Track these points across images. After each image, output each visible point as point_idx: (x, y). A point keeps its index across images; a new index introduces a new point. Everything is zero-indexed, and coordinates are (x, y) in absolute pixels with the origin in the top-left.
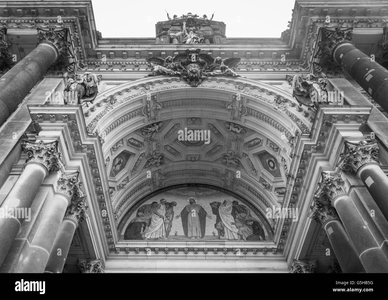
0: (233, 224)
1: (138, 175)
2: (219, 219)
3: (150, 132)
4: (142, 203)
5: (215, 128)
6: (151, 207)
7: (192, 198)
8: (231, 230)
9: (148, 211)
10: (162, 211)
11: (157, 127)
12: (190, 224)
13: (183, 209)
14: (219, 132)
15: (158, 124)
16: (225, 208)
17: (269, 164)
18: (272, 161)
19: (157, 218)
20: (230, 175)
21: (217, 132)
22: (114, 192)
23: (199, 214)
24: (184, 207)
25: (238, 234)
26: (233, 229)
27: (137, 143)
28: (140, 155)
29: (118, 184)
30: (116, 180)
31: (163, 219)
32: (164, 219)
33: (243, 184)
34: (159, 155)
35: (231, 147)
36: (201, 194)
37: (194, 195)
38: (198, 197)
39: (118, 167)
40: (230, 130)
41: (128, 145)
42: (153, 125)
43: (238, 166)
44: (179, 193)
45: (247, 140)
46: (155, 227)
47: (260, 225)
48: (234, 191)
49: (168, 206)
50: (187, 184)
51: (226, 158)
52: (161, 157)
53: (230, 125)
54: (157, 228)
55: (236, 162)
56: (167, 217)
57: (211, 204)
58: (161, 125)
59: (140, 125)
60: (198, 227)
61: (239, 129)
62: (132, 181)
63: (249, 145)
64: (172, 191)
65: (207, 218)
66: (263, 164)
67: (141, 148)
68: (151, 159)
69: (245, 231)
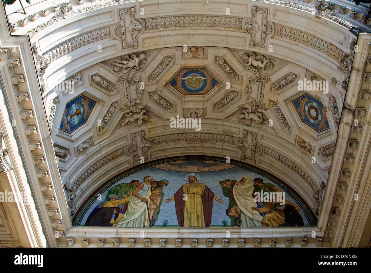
0: (254, 209)
1: (108, 136)
2: (233, 203)
3: (126, 69)
4: (116, 182)
5: (227, 63)
6: (130, 187)
7: (193, 174)
8: (252, 217)
9: (124, 193)
10: (146, 192)
11: (137, 60)
12: (187, 210)
13: (178, 189)
14: (232, 69)
15: (138, 55)
16: (243, 187)
17: (309, 112)
18: (314, 107)
19: (137, 202)
20: (250, 138)
21: (230, 69)
22: (69, 157)
23: (202, 196)
24: (180, 187)
25: (262, 223)
26: (255, 216)
27: (105, 84)
28: (111, 103)
29: (76, 146)
30: (73, 138)
31: (147, 203)
32: (149, 203)
33: (270, 151)
34: (142, 107)
35: (251, 93)
36: (207, 169)
37: (196, 170)
38: (202, 173)
39: (76, 120)
40: (250, 64)
41: (91, 85)
42: (130, 56)
43: (262, 123)
44: (173, 168)
45: (275, 78)
46: (134, 214)
47: (296, 210)
48: (257, 165)
49: (155, 186)
50: (185, 156)
51: (243, 111)
52: (144, 111)
53: (249, 56)
54: (137, 215)
55: (260, 118)
56: (152, 200)
57: (221, 183)
58: (142, 56)
59: (110, 54)
60: (200, 214)
61: (262, 62)
62: (99, 145)
63: (279, 86)
64: (162, 166)
65: (214, 201)
66: (300, 115)
67: (112, 93)
68: (128, 113)
69: (273, 219)
